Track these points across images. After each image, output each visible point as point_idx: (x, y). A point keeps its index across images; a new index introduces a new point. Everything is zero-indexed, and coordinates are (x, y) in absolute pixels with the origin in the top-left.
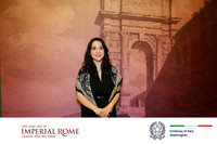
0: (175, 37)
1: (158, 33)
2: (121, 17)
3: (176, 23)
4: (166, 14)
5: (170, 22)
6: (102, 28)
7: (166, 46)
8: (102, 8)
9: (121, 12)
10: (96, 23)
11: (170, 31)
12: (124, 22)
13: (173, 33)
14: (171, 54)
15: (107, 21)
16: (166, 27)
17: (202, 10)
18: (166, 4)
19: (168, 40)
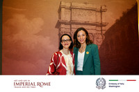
0: (104, 35)
1: (94, 32)
2: (71, 23)
3: (105, 26)
4: (99, 20)
5: (102, 25)
6: (60, 30)
7: (99, 40)
8: (60, 18)
9: (71, 20)
10: (56, 27)
11: (101, 31)
12: (73, 26)
13: (104, 32)
14: (101, 46)
15: (62, 26)
16: (99, 29)
17: (121, 18)
18: (99, 14)
19: (101, 36)
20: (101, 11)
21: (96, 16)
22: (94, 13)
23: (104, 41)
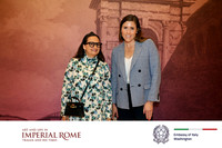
0: (186, 23)
1: (165, 18)
3: (189, 5)
5: (182, 4)
7: (175, 35)
10: (91, 7)
11: (181, 15)
12: (124, 5)
13: (185, 19)
14: (178, 45)
15: (104, 4)
16: (176, 11)
19: (178, 27)
23: (183, 37)
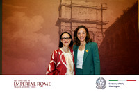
0: (105, 33)
1: (94, 30)
2: (72, 21)
3: (106, 24)
4: (99, 19)
5: (102, 23)
6: (60, 28)
7: (99, 38)
8: (60, 16)
9: (71, 18)
10: (56, 25)
11: (102, 29)
12: (73, 24)
13: (104, 30)
15: (63, 24)
16: (99, 27)
17: (122, 16)
18: (99, 12)
19: (101, 35)
20: (102, 10)
21: (97, 14)
22: (94, 11)
23: (104, 40)
